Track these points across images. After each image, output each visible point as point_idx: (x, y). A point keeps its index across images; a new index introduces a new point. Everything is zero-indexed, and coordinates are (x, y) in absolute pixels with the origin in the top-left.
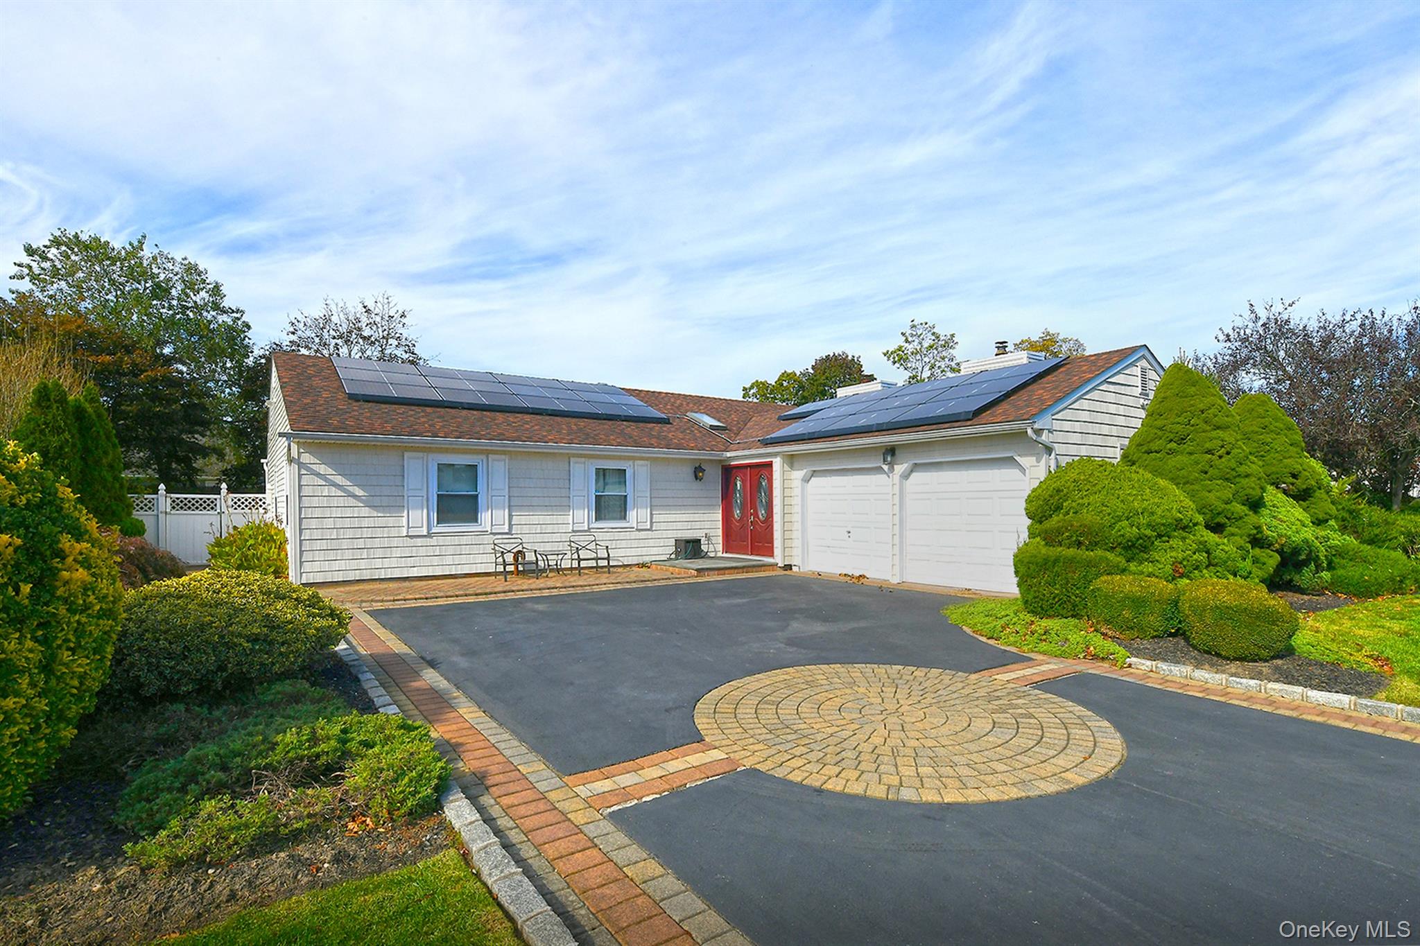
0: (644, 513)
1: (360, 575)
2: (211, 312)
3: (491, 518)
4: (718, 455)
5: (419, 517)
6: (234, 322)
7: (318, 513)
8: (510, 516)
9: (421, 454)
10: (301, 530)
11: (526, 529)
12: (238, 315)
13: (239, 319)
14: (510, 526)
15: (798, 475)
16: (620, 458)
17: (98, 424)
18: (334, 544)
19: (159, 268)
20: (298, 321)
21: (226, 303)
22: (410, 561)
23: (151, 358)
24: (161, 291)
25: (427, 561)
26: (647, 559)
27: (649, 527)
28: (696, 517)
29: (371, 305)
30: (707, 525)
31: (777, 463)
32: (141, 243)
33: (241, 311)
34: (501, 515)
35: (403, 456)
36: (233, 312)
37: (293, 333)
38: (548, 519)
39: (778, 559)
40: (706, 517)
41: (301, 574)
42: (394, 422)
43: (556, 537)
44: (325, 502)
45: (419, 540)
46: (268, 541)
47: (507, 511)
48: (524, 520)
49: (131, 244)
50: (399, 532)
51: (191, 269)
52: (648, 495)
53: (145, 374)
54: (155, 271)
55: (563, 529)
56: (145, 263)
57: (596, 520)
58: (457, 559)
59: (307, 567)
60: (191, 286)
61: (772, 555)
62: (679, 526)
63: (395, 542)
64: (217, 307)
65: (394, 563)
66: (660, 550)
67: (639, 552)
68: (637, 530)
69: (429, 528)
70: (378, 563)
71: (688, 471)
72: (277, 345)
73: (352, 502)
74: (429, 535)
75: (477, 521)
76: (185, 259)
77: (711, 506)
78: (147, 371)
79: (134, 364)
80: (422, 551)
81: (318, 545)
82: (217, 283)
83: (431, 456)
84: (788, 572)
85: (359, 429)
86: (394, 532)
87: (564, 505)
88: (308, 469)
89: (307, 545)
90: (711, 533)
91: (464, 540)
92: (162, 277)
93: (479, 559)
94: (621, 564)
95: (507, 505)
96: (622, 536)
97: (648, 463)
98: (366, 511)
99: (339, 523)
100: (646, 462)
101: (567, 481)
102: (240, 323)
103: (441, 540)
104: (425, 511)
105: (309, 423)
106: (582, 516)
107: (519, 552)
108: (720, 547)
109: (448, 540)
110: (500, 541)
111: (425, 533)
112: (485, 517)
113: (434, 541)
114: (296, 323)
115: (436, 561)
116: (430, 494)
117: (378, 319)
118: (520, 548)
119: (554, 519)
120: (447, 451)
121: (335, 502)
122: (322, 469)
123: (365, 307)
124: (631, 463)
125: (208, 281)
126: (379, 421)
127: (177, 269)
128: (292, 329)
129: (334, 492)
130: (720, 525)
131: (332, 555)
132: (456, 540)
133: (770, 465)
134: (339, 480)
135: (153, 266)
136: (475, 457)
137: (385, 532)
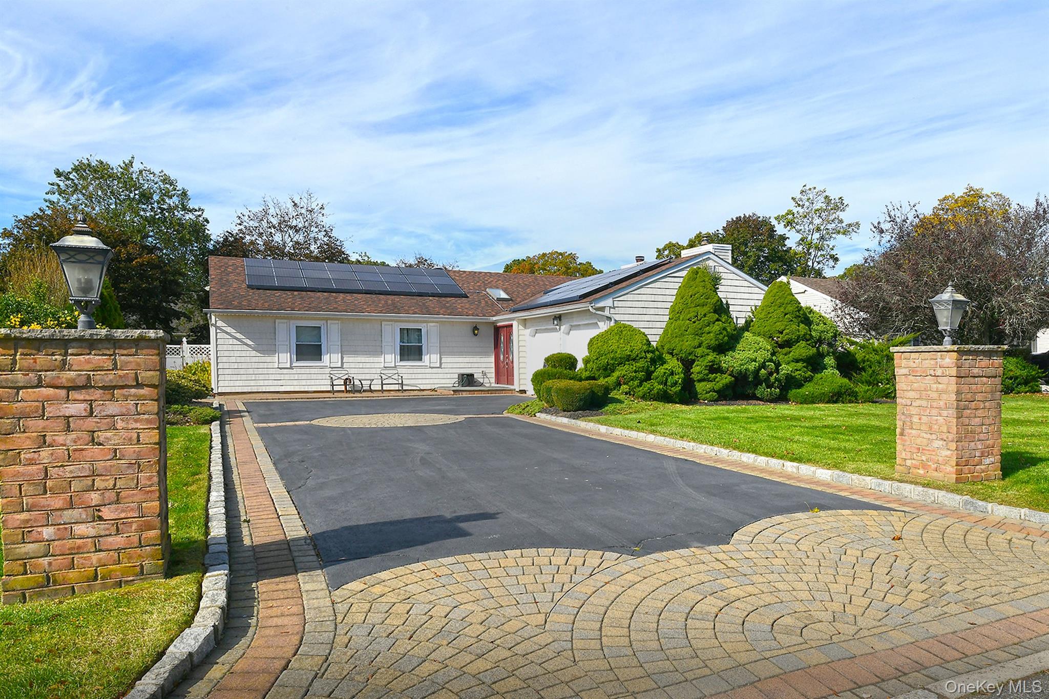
0: (435, 358)
1: (251, 389)
2: (180, 212)
3: (330, 359)
4: (487, 319)
5: (285, 358)
6: (197, 219)
7: (227, 354)
8: (342, 358)
9: (286, 321)
10: (217, 363)
11: (353, 365)
12: (200, 213)
13: (200, 216)
14: (342, 363)
15: (528, 331)
16: (417, 322)
17: (110, 302)
18: (236, 371)
19: (144, 180)
20: (243, 215)
21: (191, 205)
22: (280, 383)
23: (139, 249)
24: (146, 197)
25: (290, 383)
26: (436, 386)
27: (438, 366)
28: (475, 360)
29: (297, 201)
30: (484, 365)
31: (515, 324)
32: (131, 163)
33: (203, 210)
34: (336, 358)
35: (275, 322)
36: (196, 210)
37: (240, 224)
38: (367, 360)
39: (516, 387)
40: (483, 360)
41: (218, 387)
42: (272, 302)
43: (374, 371)
44: (230, 348)
45: (286, 370)
46: (204, 371)
47: (340, 354)
48: (351, 359)
49: (124, 163)
50: (273, 365)
51: (166, 180)
52: (438, 345)
53: (136, 261)
54: (141, 182)
55: (377, 365)
56: (134, 176)
57: (401, 361)
58: (309, 382)
59: (221, 384)
60: (166, 194)
61: (513, 385)
62: (462, 365)
63: (271, 371)
64: (184, 208)
65: (270, 383)
66: (448, 381)
67: (431, 381)
68: (430, 367)
69: (291, 364)
70: (261, 383)
71: (469, 329)
72: (230, 233)
73: (245, 348)
74: (291, 368)
75: (321, 360)
76: (162, 171)
77: (485, 354)
78: (137, 258)
79: (129, 254)
80: (287, 377)
81: (227, 371)
82: (184, 189)
83: (292, 322)
84: (524, 395)
85: (249, 307)
86: (270, 365)
87: (378, 351)
88: (221, 329)
89: (220, 372)
90: (487, 371)
91: (313, 371)
92: (146, 186)
93: (323, 382)
94: (418, 388)
95: (340, 351)
96: (419, 371)
97: (438, 324)
98: (254, 353)
99: (239, 360)
100: (436, 324)
101: (380, 336)
102: (201, 219)
103: (299, 371)
104: (289, 354)
105: (221, 304)
106: (391, 358)
107: (347, 379)
108: (493, 380)
109: (303, 371)
110: (336, 372)
111: (289, 366)
112: (326, 358)
113: (294, 371)
114: (242, 217)
115: (295, 383)
116: (291, 344)
117: (303, 211)
118: (346, 377)
119: (371, 359)
120: (301, 319)
121: (236, 348)
122: (229, 329)
123: (293, 202)
124: (425, 324)
125: (177, 189)
126: (262, 302)
127: (156, 180)
128: (239, 222)
129: (236, 342)
130: (493, 365)
131: (235, 378)
132: (308, 371)
133: (511, 326)
134: (238, 335)
135: (140, 178)
136: (319, 322)
137: (265, 365)
